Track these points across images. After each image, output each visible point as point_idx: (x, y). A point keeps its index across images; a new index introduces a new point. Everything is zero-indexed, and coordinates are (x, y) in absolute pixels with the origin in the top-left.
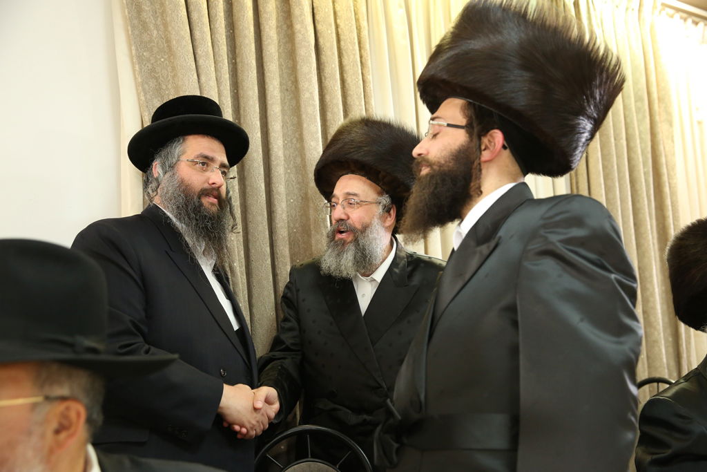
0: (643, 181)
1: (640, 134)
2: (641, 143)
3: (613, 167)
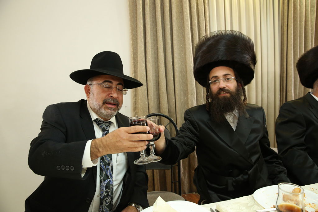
0: (310, 36)
1: (311, 20)
2: (311, 23)
3: (298, 32)
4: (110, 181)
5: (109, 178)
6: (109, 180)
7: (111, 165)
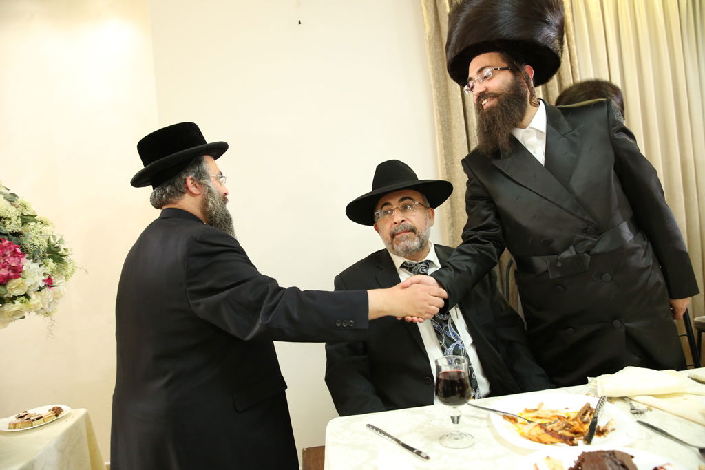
4: (458, 345)
5: (455, 342)
6: (455, 344)
7: (450, 322)
